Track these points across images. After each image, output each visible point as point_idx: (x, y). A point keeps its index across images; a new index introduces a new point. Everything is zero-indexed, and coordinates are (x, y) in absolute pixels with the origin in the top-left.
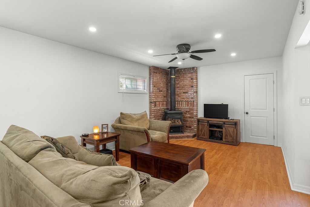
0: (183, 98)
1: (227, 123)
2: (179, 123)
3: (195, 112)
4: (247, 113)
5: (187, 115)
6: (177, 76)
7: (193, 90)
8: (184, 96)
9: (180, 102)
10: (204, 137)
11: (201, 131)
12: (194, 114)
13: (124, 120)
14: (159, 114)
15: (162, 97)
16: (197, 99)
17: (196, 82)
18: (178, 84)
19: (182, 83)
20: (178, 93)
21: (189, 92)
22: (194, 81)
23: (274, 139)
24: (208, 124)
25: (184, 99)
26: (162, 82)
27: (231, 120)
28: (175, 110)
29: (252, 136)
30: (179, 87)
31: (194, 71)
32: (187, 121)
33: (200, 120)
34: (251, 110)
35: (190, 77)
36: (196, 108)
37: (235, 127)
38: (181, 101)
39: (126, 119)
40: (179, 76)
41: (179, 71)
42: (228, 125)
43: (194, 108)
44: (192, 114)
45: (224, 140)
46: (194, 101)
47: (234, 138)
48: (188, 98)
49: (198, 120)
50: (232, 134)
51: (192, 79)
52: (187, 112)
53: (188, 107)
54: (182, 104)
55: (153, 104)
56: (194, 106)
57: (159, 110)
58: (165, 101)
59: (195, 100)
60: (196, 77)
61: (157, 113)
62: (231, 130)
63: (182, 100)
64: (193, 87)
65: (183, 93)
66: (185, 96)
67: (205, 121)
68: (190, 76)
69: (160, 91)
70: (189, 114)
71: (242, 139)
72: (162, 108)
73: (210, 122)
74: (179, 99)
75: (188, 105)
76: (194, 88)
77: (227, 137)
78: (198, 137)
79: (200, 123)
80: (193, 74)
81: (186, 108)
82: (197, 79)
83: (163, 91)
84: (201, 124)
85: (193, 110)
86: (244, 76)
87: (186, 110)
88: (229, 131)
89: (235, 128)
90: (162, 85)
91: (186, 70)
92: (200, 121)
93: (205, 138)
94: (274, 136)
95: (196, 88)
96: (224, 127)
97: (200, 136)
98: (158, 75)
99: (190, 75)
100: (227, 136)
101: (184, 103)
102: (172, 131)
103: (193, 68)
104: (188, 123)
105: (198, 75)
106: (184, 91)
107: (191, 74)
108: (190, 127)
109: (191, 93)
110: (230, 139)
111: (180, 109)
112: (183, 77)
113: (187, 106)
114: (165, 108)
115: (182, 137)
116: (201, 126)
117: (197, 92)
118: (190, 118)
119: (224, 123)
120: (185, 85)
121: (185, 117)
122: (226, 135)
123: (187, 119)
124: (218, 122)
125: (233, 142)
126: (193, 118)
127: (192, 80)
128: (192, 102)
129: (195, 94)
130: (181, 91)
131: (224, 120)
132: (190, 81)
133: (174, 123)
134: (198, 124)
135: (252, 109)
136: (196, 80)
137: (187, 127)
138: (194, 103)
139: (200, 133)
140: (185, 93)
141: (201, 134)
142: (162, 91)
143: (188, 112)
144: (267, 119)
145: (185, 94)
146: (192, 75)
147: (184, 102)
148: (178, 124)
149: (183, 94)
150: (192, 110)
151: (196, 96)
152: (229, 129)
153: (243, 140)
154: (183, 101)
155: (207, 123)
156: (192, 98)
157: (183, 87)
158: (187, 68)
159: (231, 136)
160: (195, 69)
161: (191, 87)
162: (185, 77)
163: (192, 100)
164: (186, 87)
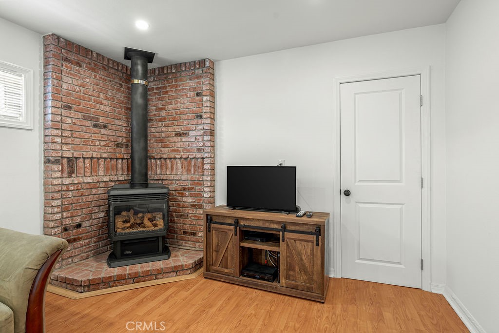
0: (174, 150)
1: (293, 228)
2: (155, 225)
3: (207, 190)
4: (347, 193)
5: (185, 199)
6: (160, 88)
7: (200, 127)
8: (178, 145)
9: (168, 161)
10: (226, 270)
11: (217, 251)
12: (205, 195)
14: (90, 198)
15: (107, 145)
16: (214, 152)
17: (208, 104)
18: (162, 109)
19: (173, 106)
20: (163, 135)
21: (191, 133)
22: (205, 98)
23: (422, 269)
24: (236, 231)
25: (177, 151)
26: (107, 99)
27: (305, 219)
28: (146, 185)
29: (360, 259)
30: (165, 119)
31: (205, 70)
32: (185, 216)
33: (213, 217)
34: (357, 184)
35: (195, 89)
36: (209, 179)
37: (317, 241)
38: (170, 159)
40: (166, 87)
41: (165, 72)
42: (296, 236)
43: (205, 178)
44: (199, 195)
45: (283, 281)
46: (203, 158)
47: (315, 277)
48: (189, 151)
49: (207, 215)
50: (307, 265)
51: (198, 94)
52: (184, 189)
53: (190, 177)
54: (172, 167)
55: (56, 167)
56: (205, 173)
57: (94, 186)
58: (123, 159)
59: (206, 155)
60: (208, 87)
61: (82, 195)
62: (305, 248)
63: (172, 155)
64: (201, 117)
65: (176, 134)
66: (180, 143)
67: (229, 221)
68: (194, 85)
69: (95, 126)
70: (191, 195)
71: (332, 269)
72: (106, 179)
73: (242, 223)
74: (166, 152)
75: (189, 171)
76: (204, 121)
77: (291, 273)
78: (207, 270)
79: (212, 225)
80: (202, 80)
81: (183, 178)
82: (212, 94)
83: (110, 126)
84: (217, 229)
85: (200, 185)
86: (339, 84)
87: (184, 184)
88: (299, 254)
89: (317, 245)
90: (108, 109)
91: (183, 69)
92: (215, 219)
93: (227, 274)
94: (422, 260)
95: (208, 121)
96: (283, 241)
97: (214, 268)
98: (84, 71)
99: (192, 84)
100: (294, 270)
101: (179, 165)
102: (129, 252)
103: (202, 63)
104: (188, 221)
105: (217, 84)
106: (178, 130)
107: (196, 81)
108: (194, 234)
109: (195, 136)
110: (301, 280)
111: (165, 182)
112: (174, 89)
113: (185, 173)
114: (121, 178)
115: (156, 275)
116: (218, 237)
117: (212, 133)
118: (193, 206)
119: (284, 229)
120: (181, 113)
121: (182, 204)
122: (290, 268)
123: (184, 211)
124: (267, 225)
125: (310, 289)
126: (201, 207)
127: (198, 98)
128: (199, 160)
129: (206, 138)
130: (170, 129)
131: (283, 217)
132: (193, 101)
133: (140, 225)
134: (209, 230)
135: (360, 181)
136: (208, 98)
137: (185, 233)
138: (203, 164)
139: (214, 259)
140: (180, 135)
141: (216, 260)
142: (105, 127)
143: (189, 189)
144: (401, 209)
145: (179, 138)
146: (199, 83)
147: (179, 161)
148: (152, 228)
149: (175, 139)
150: (200, 183)
151: (208, 144)
152: (300, 246)
153: (336, 271)
154: (175, 158)
155: (232, 228)
156: (199, 150)
157: (174, 119)
158: (185, 64)
159: (304, 269)
160: (207, 64)
161: (198, 116)
162: (181, 88)
163: (199, 155)
164: (184, 117)
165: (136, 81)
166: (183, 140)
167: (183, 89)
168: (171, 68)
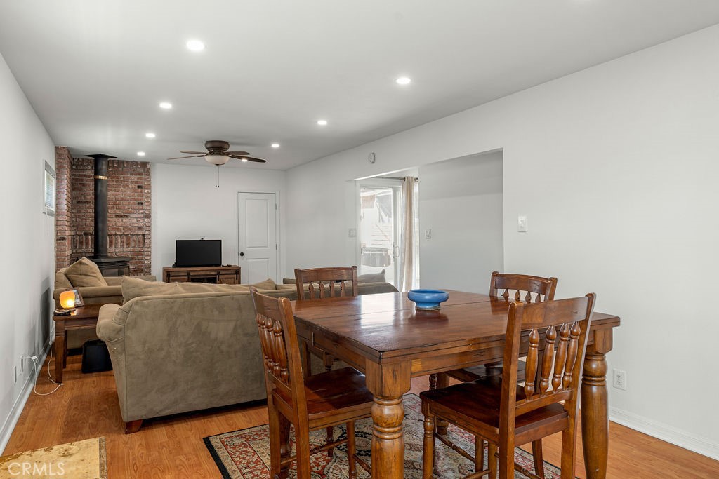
0: (116, 229)
1: (223, 273)
3: (146, 258)
4: (242, 254)
7: (141, 212)
8: (118, 224)
13: (88, 278)
16: (151, 231)
17: (149, 195)
21: (133, 216)
25: (118, 229)
28: (106, 257)
31: (145, 169)
34: (245, 249)
35: (136, 182)
36: (149, 249)
38: (110, 235)
39: (92, 274)
42: (225, 276)
43: (146, 250)
44: (140, 262)
46: (144, 235)
48: (130, 229)
49: (167, 272)
51: (139, 187)
53: (131, 249)
54: (111, 242)
56: (146, 245)
59: (146, 233)
60: (149, 183)
62: (230, 282)
63: (114, 232)
64: (142, 204)
65: (117, 216)
66: (120, 222)
67: (183, 274)
68: (136, 180)
70: (132, 263)
73: (192, 274)
75: (128, 245)
76: (144, 207)
80: (143, 176)
81: (125, 249)
82: (150, 188)
84: (174, 280)
85: (142, 255)
86: (237, 192)
87: (126, 255)
89: (237, 279)
91: (126, 165)
95: (147, 207)
99: (135, 178)
101: (119, 240)
103: (144, 164)
106: (118, 212)
107: (138, 176)
109: (135, 218)
112: (115, 180)
113: (125, 246)
117: (148, 216)
119: (219, 274)
120: (122, 199)
124: (208, 273)
127: (140, 190)
128: (140, 236)
129: (145, 220)
130: (110, 211)
131: (217, 268)
132: (135, 191)
135: (248, 247)
136: (147, 191)
138: (144, 239)
140: (121, 216)
145: (120, 219)
146: (141, 179)
147: (119, 237)
149: (116, 220)
150: (140, 253)
151: (149, 224)
152: (227, 281)
154: (116, 235)
155: (187, 277)
156: (140, 229)
157: (115, 203)
158: (127, 162)
161: (138, 203)
162: (122, 179)
163: (140, 233)
164: (125, 202)
165: (101, 177)
166: (124, 220)
167: (124, 181)
168: (113, 163)
